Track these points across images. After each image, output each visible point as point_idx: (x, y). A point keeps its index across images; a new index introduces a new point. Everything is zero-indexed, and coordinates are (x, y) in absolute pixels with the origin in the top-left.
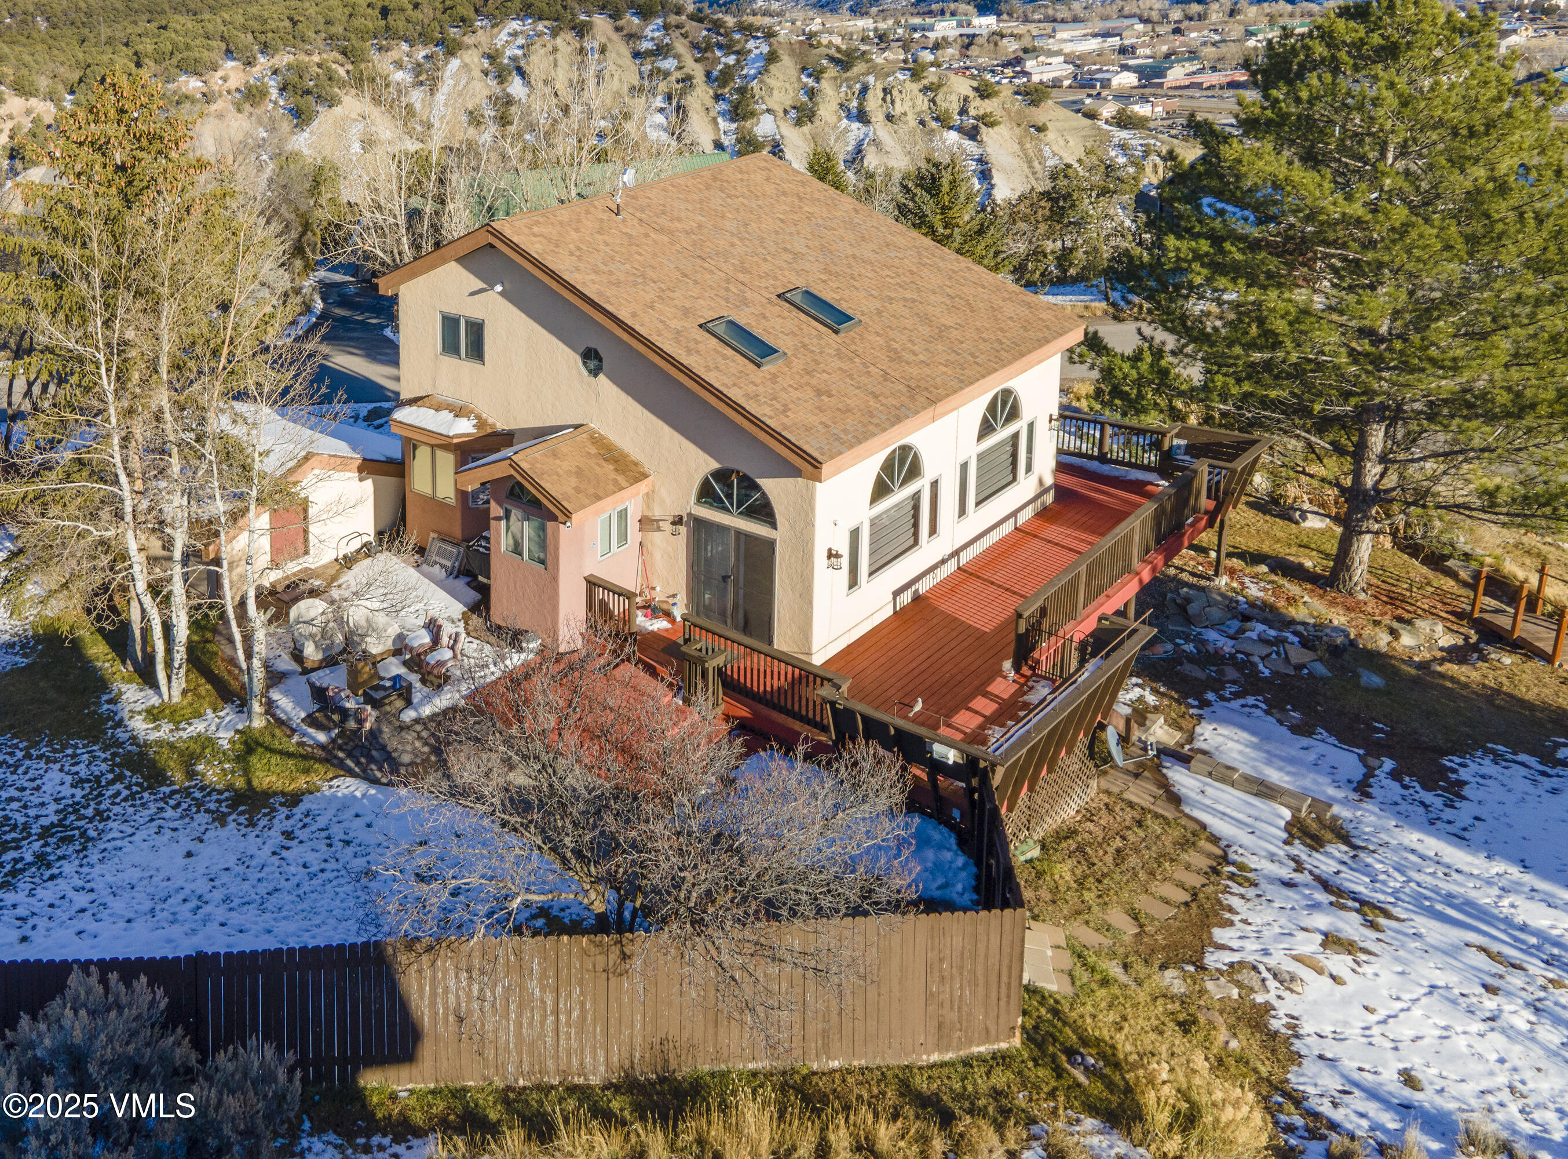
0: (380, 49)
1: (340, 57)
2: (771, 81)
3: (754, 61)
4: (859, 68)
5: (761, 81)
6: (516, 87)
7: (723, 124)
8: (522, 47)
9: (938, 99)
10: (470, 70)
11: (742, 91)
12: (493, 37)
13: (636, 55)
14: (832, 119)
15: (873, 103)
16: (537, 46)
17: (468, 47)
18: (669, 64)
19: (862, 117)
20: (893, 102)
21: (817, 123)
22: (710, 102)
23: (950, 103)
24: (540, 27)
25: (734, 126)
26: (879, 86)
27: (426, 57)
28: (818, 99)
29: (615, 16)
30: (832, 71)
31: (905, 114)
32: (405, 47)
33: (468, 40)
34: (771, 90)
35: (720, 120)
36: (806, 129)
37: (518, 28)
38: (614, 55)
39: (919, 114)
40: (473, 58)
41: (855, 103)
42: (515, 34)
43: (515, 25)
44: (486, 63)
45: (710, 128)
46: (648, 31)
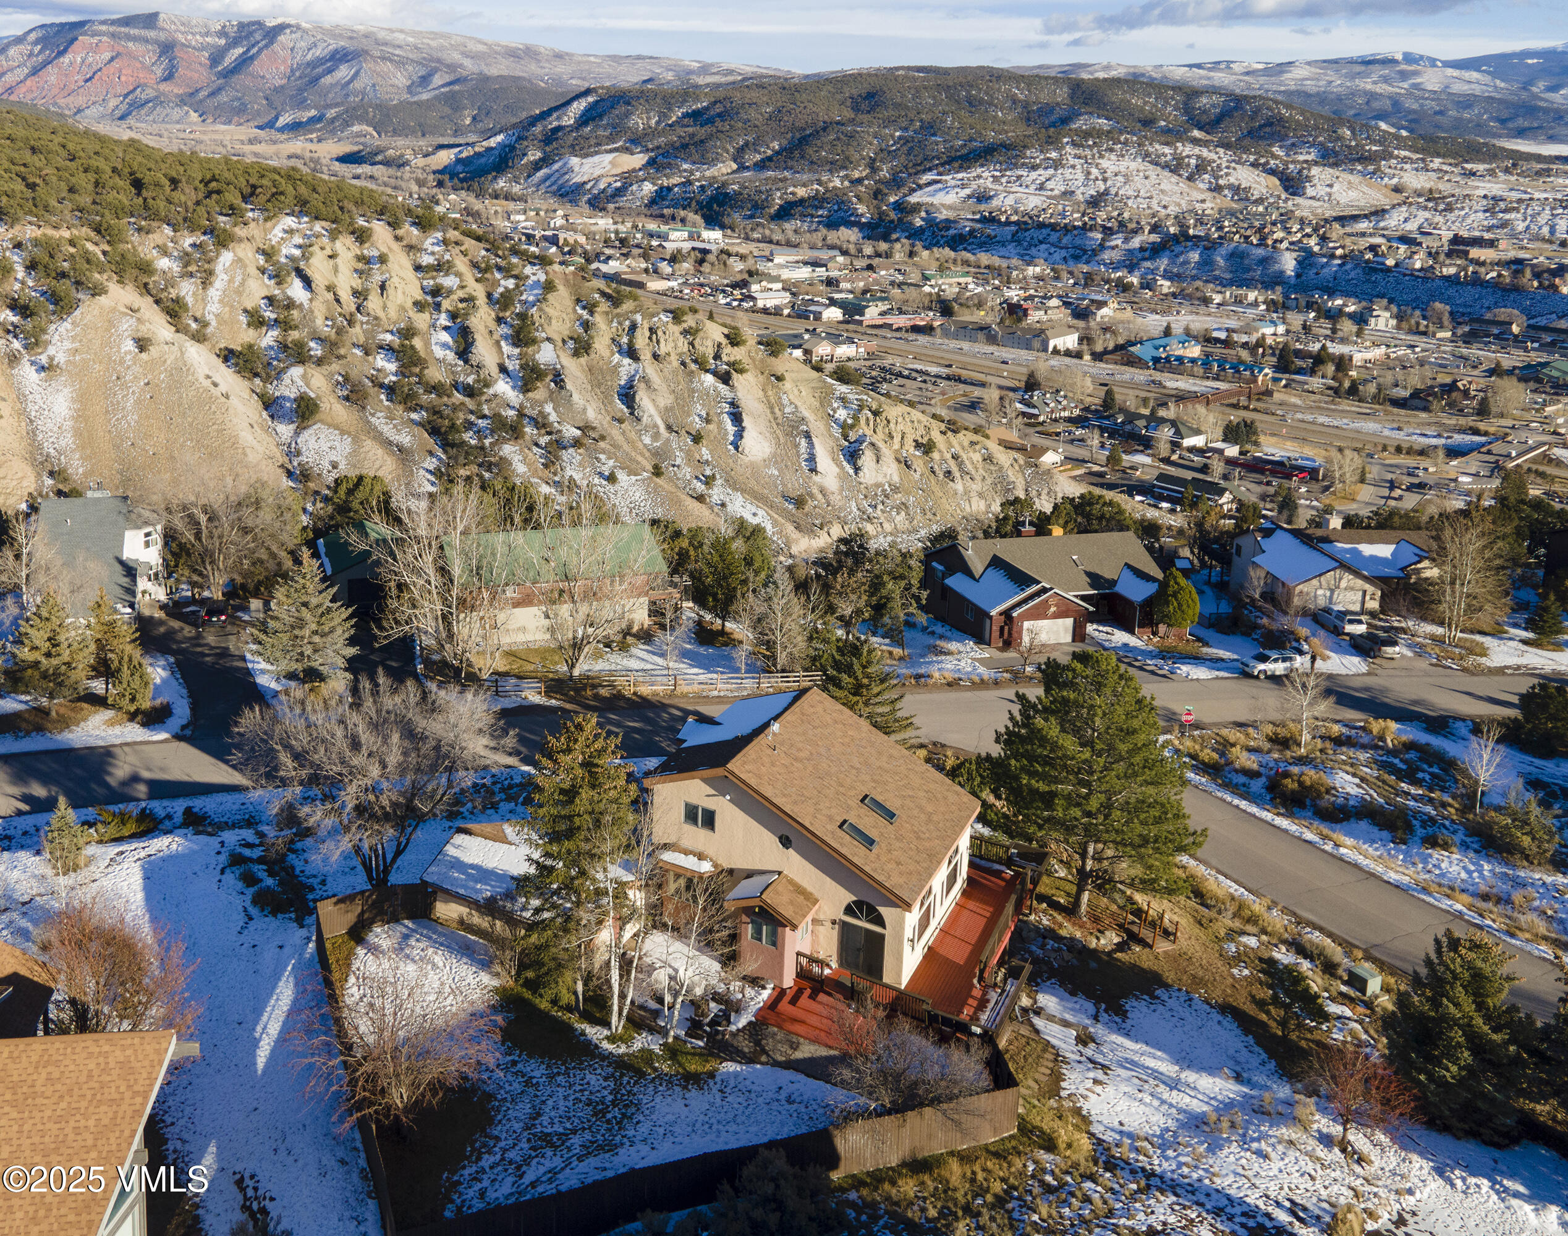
0: (139, 230)
1: (93, 234)
2: (550, 311)
3: (532, 287)
4: (627, 306)
5: (540, 309)
6: (296, 290)
7: (506, 348)
8: (299, 247)
9: (696, 343)
10: (245, 266)
11: (523, 316)
12: (266, 231)
13: (418, 268)
14: (606, 353)
15: (641, 341)
16: (315, 249)
17: (240, 240)
18: (449, 281)
19: (632, 353)
20: (658, 342)
21: (593, 356)
22: (493, 325)
23: (707, 349)
24: (318, 227)
25: (517, 351)
26: (646, 326)
27: (194, 245)
28: (592, 332)
29: (394, 225)
30: (604, 306)
31: (668, 354)
32: (168, 231)
33: (239, 231)
34: (549, 319)
35: (503, 343)
36: (583, 360)
37: (294, 226)
38: (396, 267)
39: (680, 355)
40: (246, 252)
41: (625, 340)
42: (290, 232)
43: (290, 222)
44: (261, 260)
45: (494, 350)
46: (428, 243)
